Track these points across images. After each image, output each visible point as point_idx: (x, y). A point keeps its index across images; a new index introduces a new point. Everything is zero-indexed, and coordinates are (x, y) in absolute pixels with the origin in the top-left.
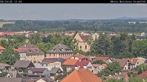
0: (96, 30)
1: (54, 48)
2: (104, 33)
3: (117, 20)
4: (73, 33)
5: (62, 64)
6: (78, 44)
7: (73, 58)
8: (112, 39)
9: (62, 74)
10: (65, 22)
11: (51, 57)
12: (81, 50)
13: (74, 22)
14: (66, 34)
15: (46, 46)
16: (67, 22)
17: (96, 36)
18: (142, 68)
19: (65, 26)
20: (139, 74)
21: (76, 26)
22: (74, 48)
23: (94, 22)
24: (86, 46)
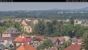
0: (36, 18)
1: (7, 30)
2: (41, 20)
3: (50, 11)
4: (20, 20)
5: (13, 41)
6: (24, 27)
7: (20, 37)
8: (47, 24)
9: (13, 48)
10: (15, 12)
11: (6, 36)
12: (26, 32)
13: (21, 12)
14: (16, 20)
15: (2, 29)
16: (16, 12)
17: (36, 22)
18: (67, 44)
19: (15, 15)
20: (65, 48)
21: (23, 15)
22: (21, 30)
23: (35, 12)
24: (29, 29)
